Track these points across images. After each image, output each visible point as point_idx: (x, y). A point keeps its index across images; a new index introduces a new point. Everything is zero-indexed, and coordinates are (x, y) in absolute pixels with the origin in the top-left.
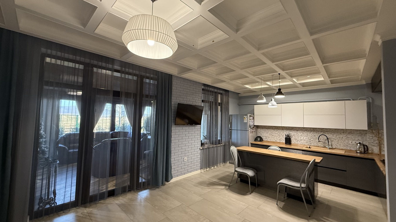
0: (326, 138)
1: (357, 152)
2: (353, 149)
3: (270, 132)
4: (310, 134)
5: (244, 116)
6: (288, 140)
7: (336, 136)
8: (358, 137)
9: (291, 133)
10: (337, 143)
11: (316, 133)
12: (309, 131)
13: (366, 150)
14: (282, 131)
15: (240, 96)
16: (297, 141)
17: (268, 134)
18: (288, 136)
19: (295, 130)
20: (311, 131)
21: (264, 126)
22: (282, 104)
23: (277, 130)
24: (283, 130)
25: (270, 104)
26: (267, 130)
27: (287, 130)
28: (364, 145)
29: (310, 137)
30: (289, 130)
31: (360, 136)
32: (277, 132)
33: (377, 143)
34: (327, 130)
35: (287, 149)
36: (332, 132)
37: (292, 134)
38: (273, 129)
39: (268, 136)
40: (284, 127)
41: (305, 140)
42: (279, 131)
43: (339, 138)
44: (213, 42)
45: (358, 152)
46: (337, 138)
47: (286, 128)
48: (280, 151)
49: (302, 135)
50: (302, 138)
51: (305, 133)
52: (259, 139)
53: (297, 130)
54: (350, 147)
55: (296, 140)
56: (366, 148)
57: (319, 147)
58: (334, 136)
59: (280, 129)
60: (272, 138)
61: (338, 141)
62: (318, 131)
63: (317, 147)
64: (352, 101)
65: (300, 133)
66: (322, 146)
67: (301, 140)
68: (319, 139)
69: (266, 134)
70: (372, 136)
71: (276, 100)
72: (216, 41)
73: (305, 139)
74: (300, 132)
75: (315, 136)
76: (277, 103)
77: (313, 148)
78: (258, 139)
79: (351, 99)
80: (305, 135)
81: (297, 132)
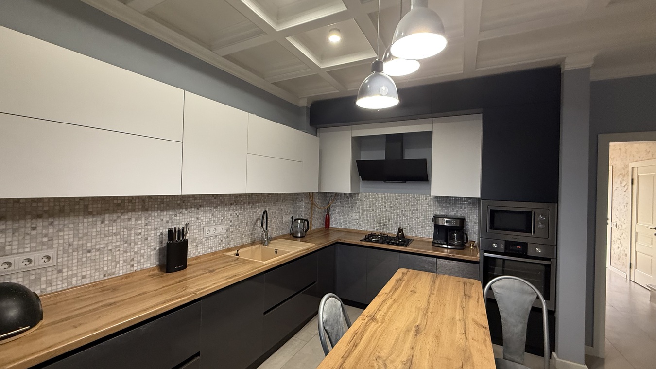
4: (229, 214)
8: (290, 207)
12: (226, 205)
14: (143, 215)
16: (197, 246)
20: (231, 204)
23: (115, 216)
24: (147, 210)
27: (162, 211)
29: (228, 224)
30: (174, 208)
31: (292, 204)
32: (113, 229)
42: (129, 219)
47: (162, 202)
50: (212, 233)
51: (219, 213)
53: (199, 206)
54: (283, 229)
59: (133, 210)
66: (249, 241)
74: (206, 212)
75: (238, 216)
80: (218, 220)
81: (198, 213)
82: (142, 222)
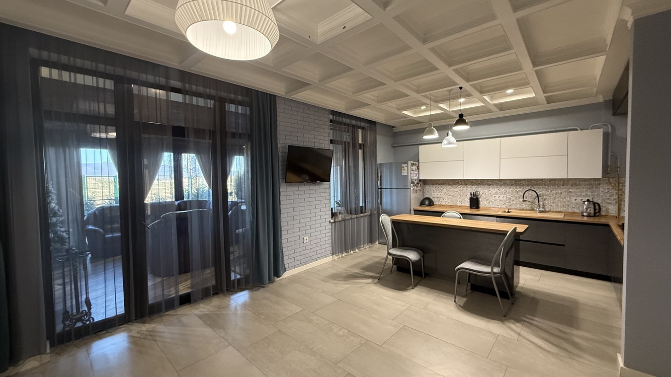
0: (536, 195)
1: (583, 216)
2: (577, 211)
3: (445, 190)
4: (510, 191)
5: (403, 165)
6: (475, 202)
7: (551, 191)
8: (586, 191)
9: (479, 189)
10: (553, 203)
11: (520, 188)
12: (508, 185)
13: (597, 211)
14: (465, 186)
15: (394, 131)
16: (489, 203)
17: (442, 194)
18: (475, 194)
19: (485, 185)
20: (512, 185)
21: (436, 180)
22: (465, 142)
23: (456, 186)
24: (466, 185)
25: (445, 142)
26: (440, 186)
28: (594, 204)
29: (510, 195)
30: (477, 185)
31: (590, 189)
32: (456, 190)
33: (615, 199)
34: (537, 181)
35: (473, 216)
36: (545, 185)
37: (482, 191)
38: (450, 185)
39: (442, 196)
40: (467, 180)
41: (501, 200)
42: (461, 188)
43: (556, 193)
44: (344, 28)
45: (585, 214)
46: (553, 195)
47: (472, 182)
48: (461, 218)
49: (497, 193)
50: (497, 198)
51: (503, 189)
52: (427, 203)
53: (490, 185)
54: (573, 208)
55: (487, 200)
56: (597, 207)
57: (523, 209)
58: (548, 191)
59: (462, 185)
60: (448, 199)
61: (555, 199)
62: (524, 185)
63: (521, 210)
64: (579, 131)
65: (493, 190)
66: (529, 208)
67: (495, 200)
68: (523, 198)
69: (439, 194)
70: (608, 189)
71: (455, 134)
72: (348, 27)
73: (501, 198)
74: (494, 188)
75: (518, 192)
76: (457, 141)
77: (514, 212)
78: (425, 202)
79: (579, 129)
80: (502, 193)
81: (489, 188)
82: (465, 189)
